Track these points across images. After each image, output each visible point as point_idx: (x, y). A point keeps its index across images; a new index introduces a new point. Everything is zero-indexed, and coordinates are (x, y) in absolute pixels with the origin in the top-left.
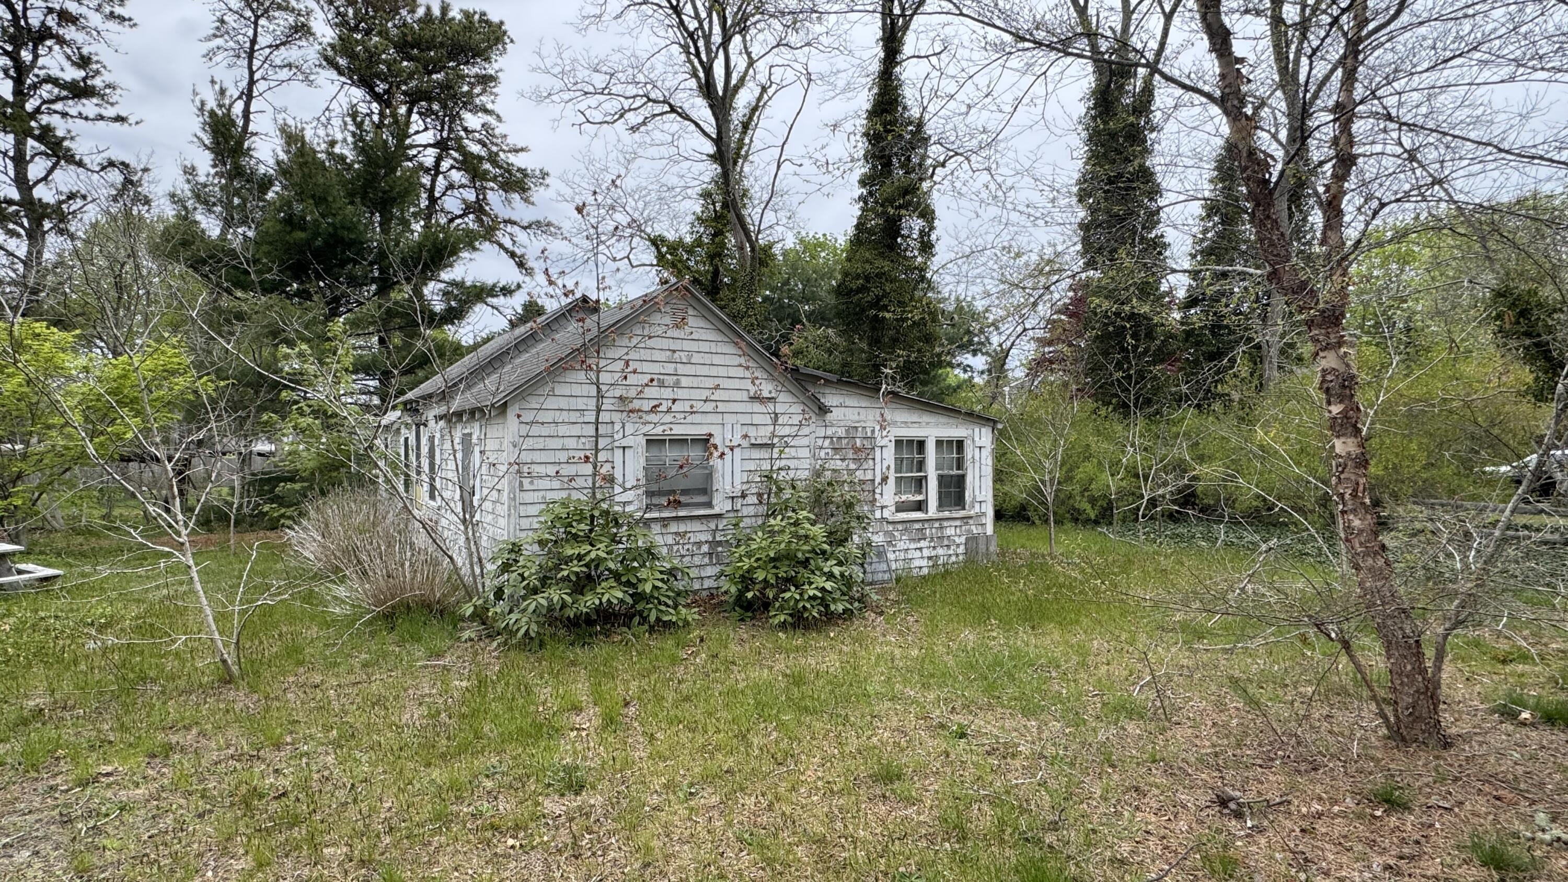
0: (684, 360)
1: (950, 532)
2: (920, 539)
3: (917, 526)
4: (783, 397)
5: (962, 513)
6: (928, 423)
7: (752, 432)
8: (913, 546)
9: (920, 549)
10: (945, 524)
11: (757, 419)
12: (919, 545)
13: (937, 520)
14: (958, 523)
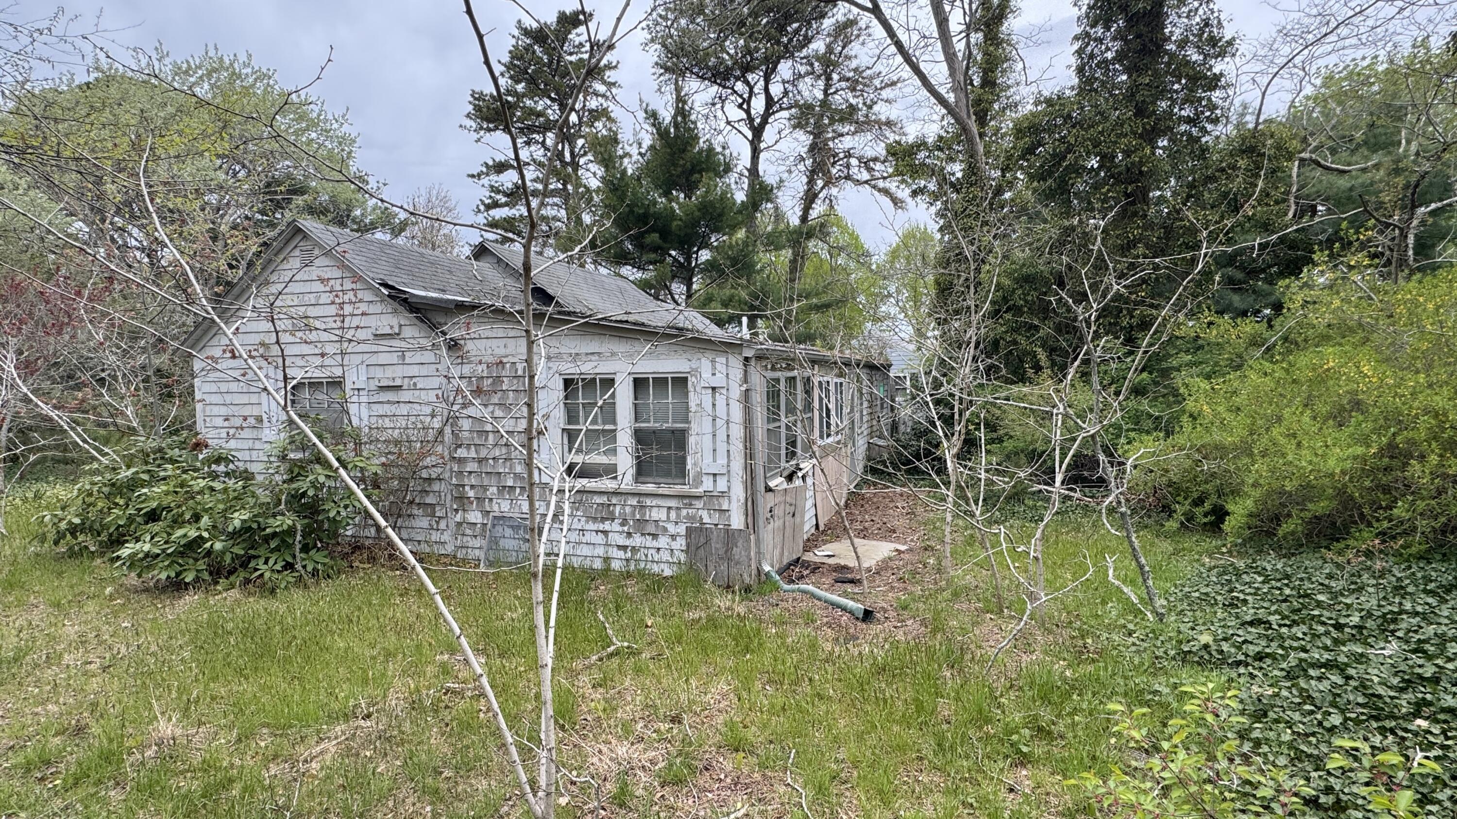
0: (313, 302)
1: (655, 514)
2: (603, 520)
3: (598, 500)
4: (408, 332)
5: (678, 489)
6: (613, 354)
7: (378, 373)
8: (591, 526)
9: (605, 533)
10: (648, 502)
11: (383, 359)
12: (601, 527)
13: (634, 494)
14: (673, 503)
